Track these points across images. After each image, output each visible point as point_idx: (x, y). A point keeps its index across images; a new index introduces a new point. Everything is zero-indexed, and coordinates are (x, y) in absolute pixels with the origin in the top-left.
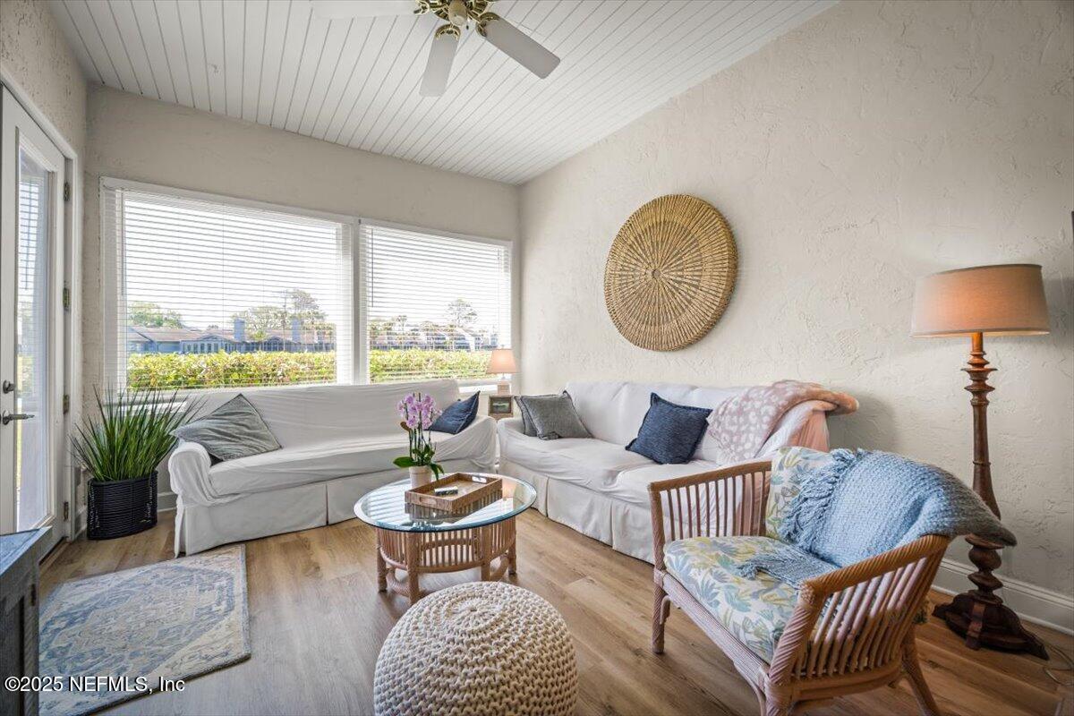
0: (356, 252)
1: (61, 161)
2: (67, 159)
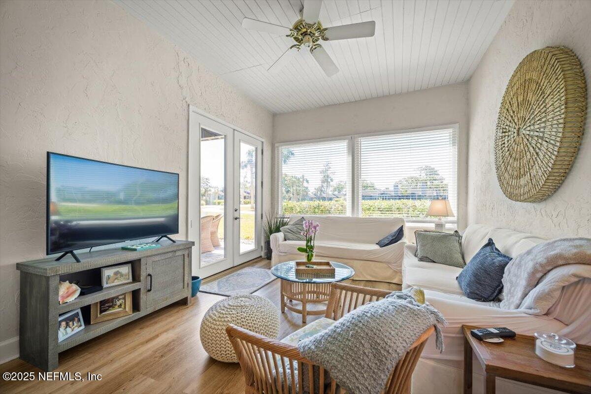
1: (261, 143)
2: (263, 142)
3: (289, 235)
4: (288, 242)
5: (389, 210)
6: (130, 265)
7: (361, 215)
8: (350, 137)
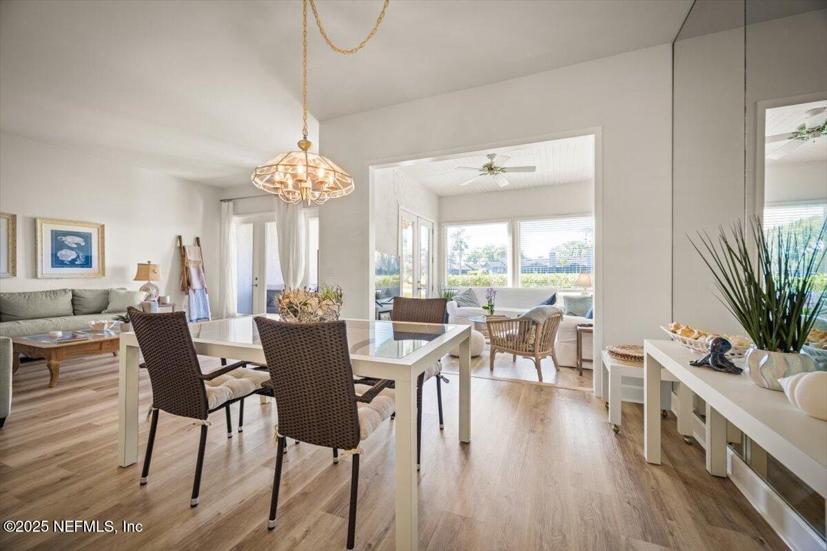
0: (514, 233)
1: (431, 224)
2: (433, 223)
3: (461, 303)
4: (461, 308)
5: (545, 282)
6: (389, 313)
7: (520, 286)
8: (510, 220)
